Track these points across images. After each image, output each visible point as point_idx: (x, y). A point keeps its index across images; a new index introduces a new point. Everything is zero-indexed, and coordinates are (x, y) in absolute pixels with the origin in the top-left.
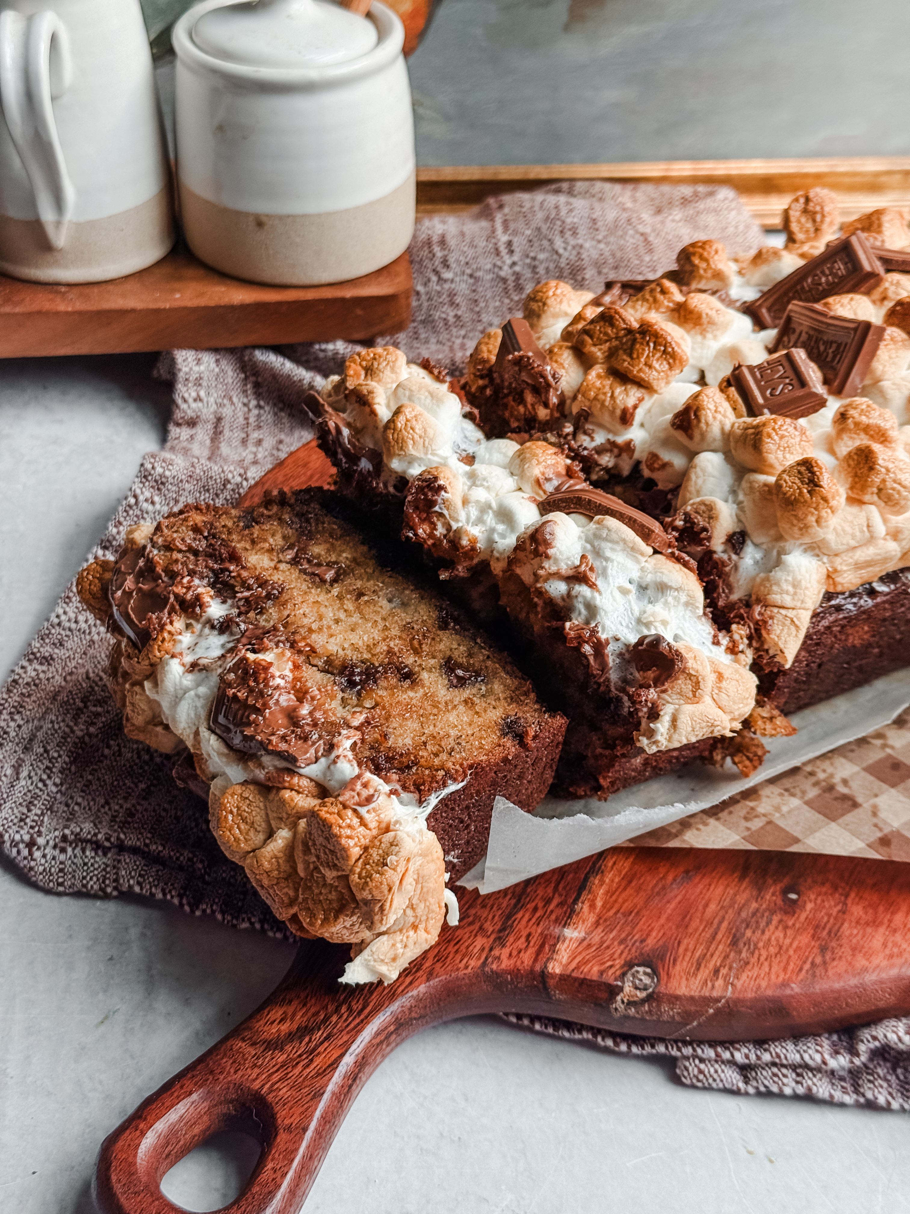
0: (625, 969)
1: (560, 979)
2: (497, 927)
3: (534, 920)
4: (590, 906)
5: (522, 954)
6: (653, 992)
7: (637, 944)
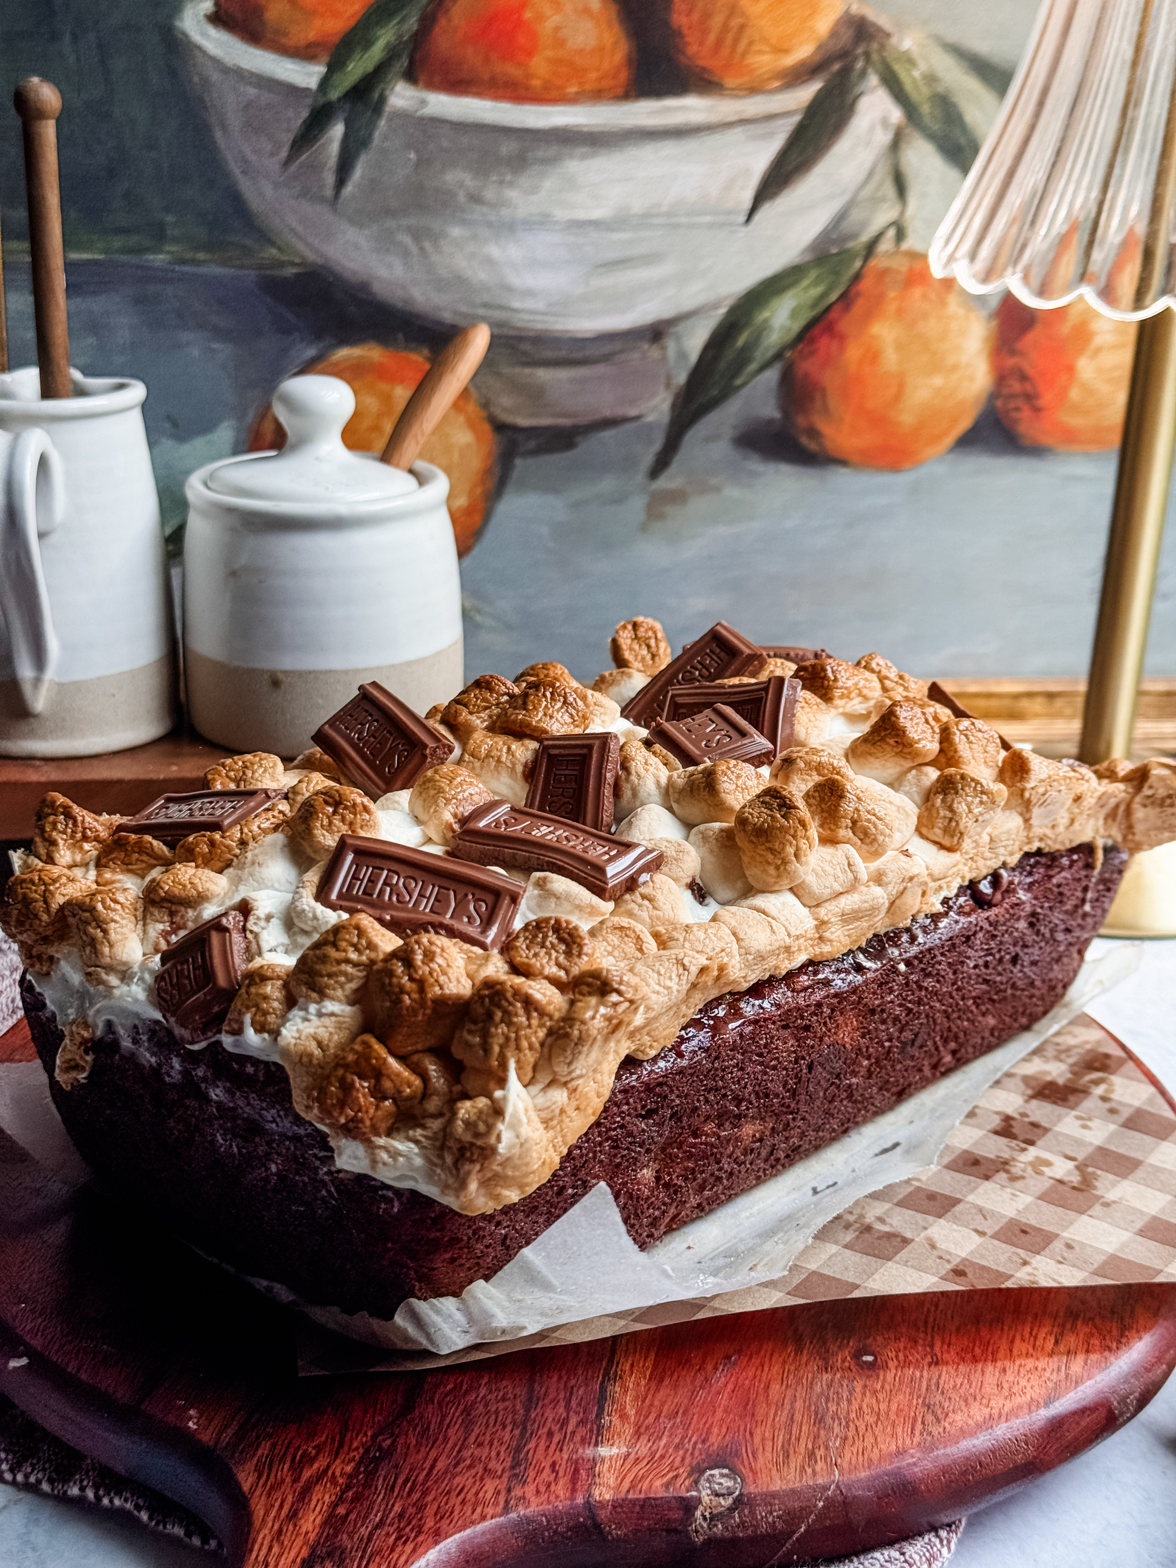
0: (696, 1476)
1: (614, 1507)
2: (508, 1464)
3: (553, 1446)
4: (620, 1416)
5: (553, 1488)
6: (741, 1494)
7: (699, 1446)
